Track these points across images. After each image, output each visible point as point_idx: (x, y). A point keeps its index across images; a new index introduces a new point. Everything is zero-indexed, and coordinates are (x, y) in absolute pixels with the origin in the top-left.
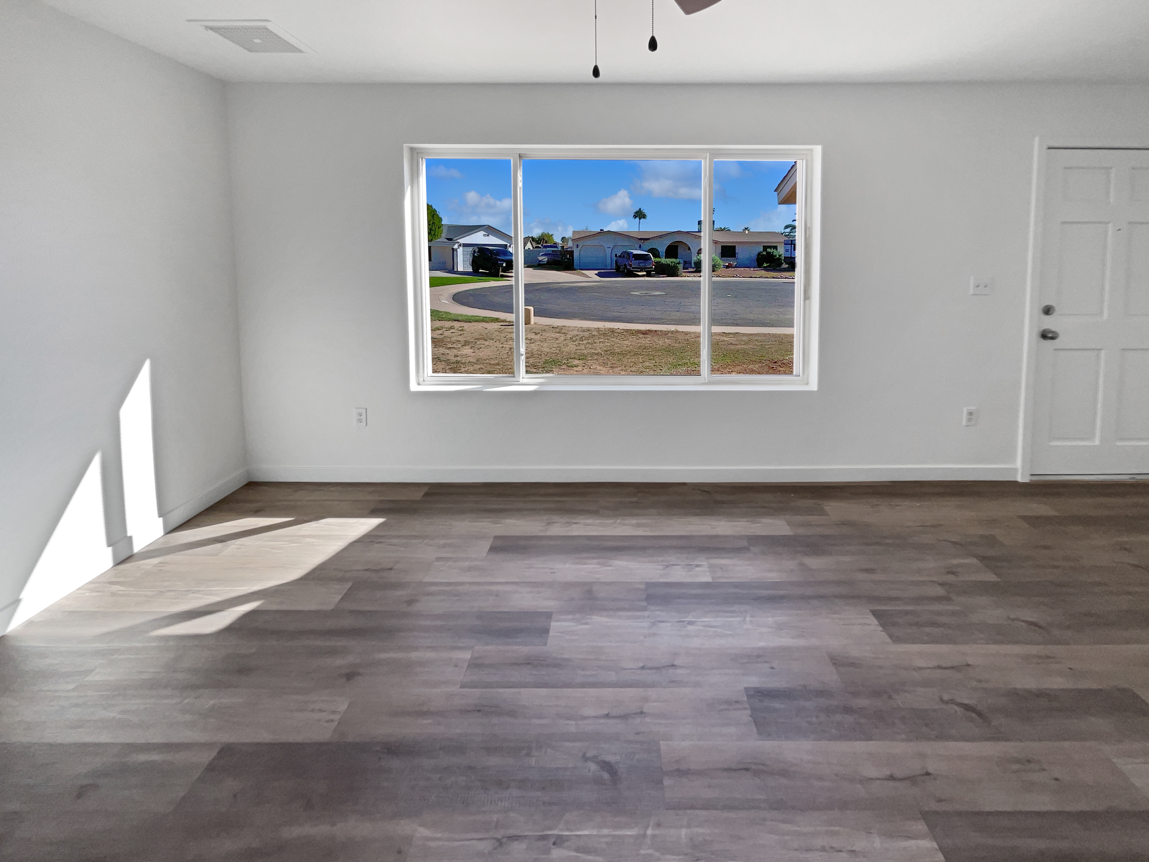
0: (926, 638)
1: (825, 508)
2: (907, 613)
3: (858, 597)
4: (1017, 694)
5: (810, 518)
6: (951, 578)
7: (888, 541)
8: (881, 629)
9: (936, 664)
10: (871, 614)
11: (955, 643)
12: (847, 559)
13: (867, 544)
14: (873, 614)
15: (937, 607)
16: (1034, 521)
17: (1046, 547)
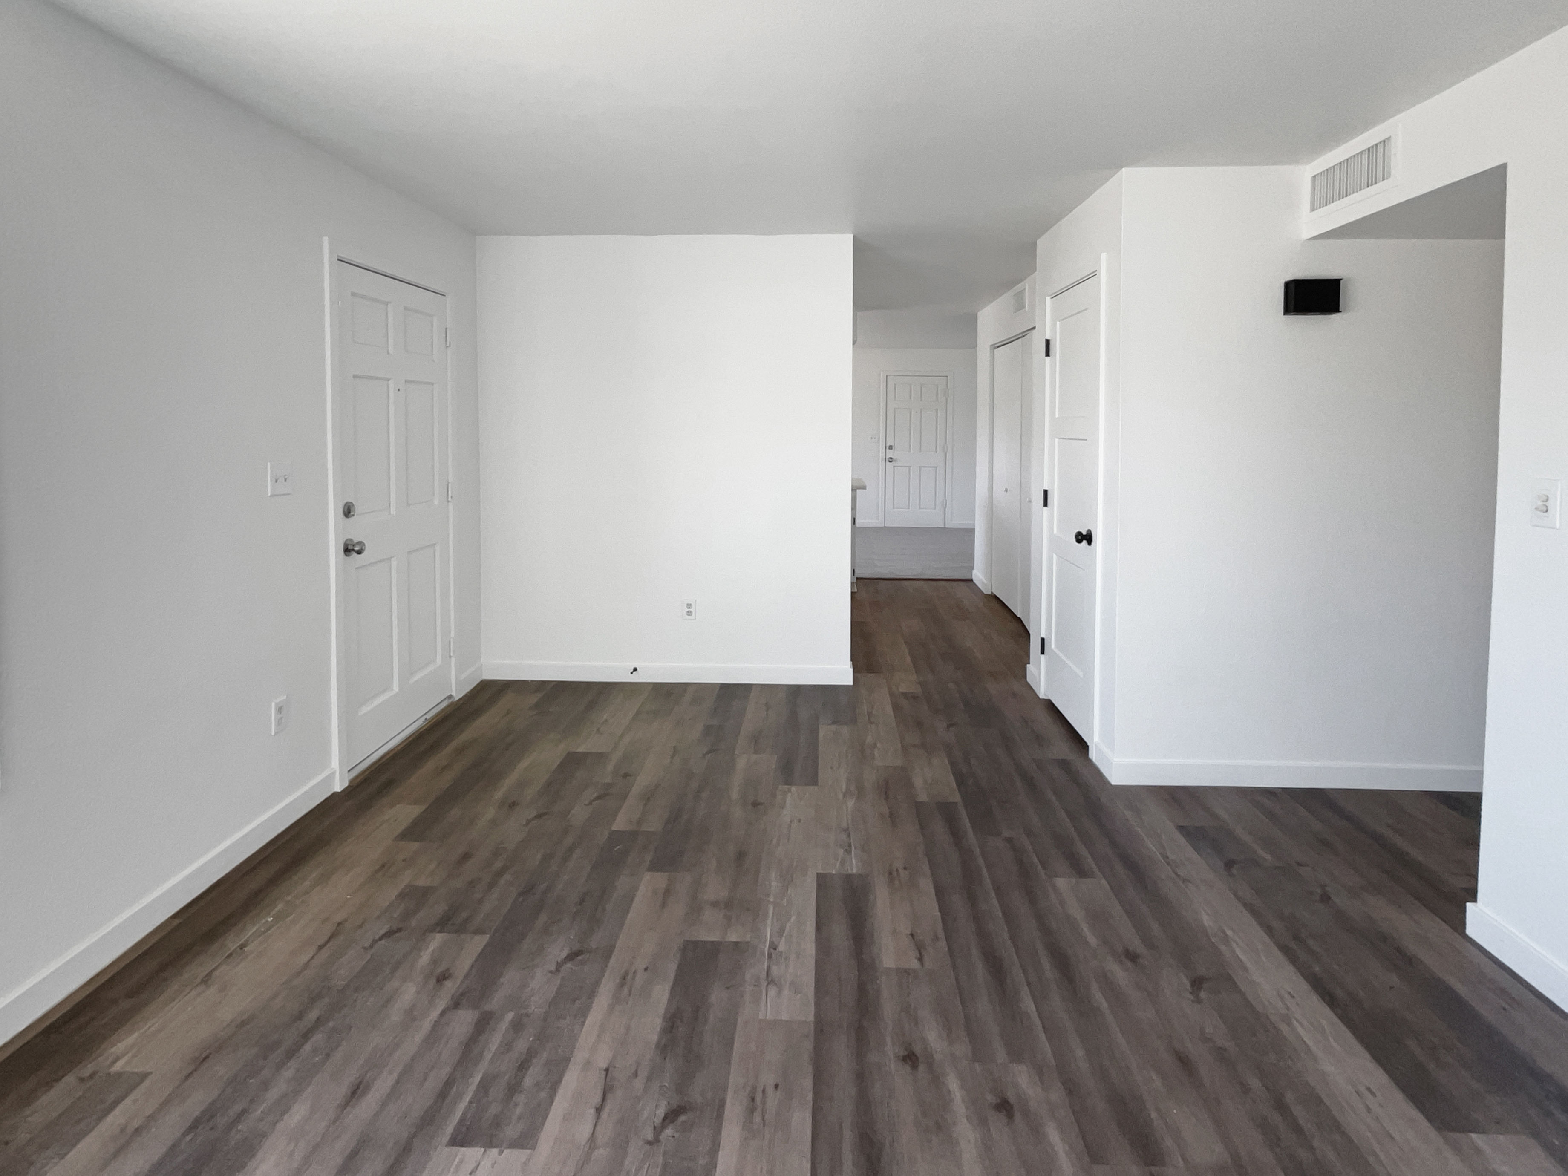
0: (543, 1094)
1: (117, 1067)
2: (484, 1087)
3: (407, 1149)
4: (665, 1046)
5: (116, 1119)
6: (450, 987)
7: (313, 1015)
8: (495, 1151)
9: (592, 1111)
10: (455, 1149)
11: (567, 1060)
12: (298, 1113)
13: (291, 1054)
14: (462, 1145)
15: (495, 1041)
16: (414, 832)
17: (466, 857)
